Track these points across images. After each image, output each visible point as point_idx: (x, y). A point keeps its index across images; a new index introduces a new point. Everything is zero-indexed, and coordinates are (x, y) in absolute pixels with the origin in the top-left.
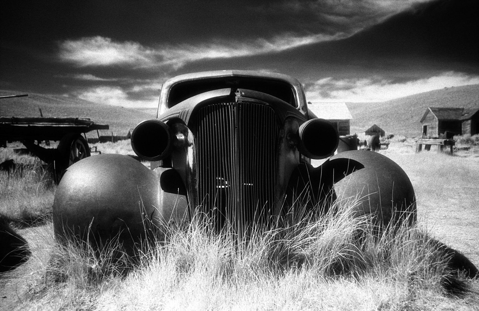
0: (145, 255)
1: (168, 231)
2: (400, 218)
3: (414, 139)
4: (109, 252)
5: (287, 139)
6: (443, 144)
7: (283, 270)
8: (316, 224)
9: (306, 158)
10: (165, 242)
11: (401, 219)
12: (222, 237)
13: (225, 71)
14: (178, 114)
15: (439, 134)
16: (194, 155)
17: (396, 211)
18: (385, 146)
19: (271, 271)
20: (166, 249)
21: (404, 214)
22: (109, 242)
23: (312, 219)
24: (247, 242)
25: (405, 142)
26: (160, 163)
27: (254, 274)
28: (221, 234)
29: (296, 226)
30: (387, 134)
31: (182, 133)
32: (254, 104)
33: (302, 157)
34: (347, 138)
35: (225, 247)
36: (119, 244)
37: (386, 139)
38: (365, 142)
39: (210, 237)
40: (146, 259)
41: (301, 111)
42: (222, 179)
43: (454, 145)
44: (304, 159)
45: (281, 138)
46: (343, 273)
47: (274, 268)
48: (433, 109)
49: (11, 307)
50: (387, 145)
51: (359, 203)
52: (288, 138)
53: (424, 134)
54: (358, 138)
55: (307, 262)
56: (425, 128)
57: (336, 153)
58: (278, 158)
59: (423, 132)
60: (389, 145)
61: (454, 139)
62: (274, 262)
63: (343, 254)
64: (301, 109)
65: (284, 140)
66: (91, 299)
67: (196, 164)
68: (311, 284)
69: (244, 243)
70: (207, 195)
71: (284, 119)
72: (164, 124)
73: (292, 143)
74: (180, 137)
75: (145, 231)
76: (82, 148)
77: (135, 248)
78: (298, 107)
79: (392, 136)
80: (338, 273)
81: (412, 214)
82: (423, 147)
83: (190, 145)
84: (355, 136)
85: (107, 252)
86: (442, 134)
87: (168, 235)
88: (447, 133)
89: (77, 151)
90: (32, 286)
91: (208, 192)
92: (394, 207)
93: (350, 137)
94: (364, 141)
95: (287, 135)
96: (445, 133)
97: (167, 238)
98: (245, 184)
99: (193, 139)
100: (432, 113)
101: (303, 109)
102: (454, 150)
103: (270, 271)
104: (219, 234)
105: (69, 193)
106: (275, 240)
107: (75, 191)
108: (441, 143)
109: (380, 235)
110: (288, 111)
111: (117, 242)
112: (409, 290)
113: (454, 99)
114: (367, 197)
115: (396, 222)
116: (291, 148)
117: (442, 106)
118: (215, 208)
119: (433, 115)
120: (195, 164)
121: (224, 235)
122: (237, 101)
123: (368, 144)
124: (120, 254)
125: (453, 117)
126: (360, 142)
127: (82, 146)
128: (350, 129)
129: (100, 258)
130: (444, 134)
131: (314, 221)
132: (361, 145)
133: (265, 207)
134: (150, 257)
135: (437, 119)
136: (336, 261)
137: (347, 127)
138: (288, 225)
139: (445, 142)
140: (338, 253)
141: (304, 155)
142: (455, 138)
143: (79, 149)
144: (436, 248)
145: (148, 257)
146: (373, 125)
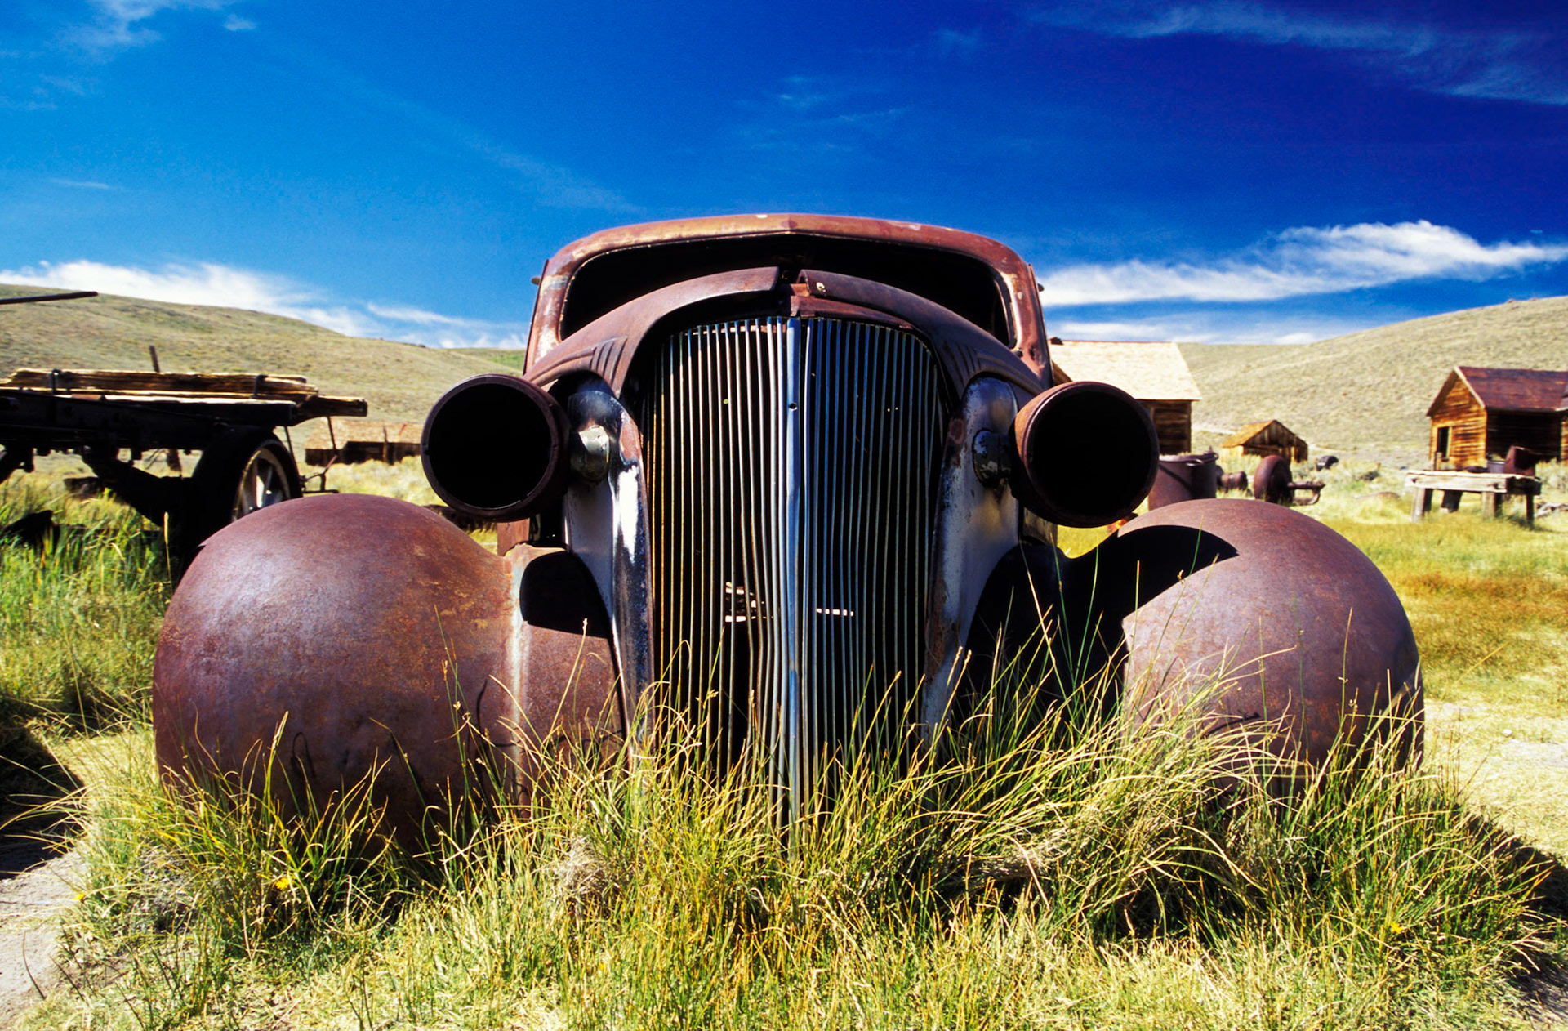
0: (461, 852)
1: (544, 768)
2: (1367, 738)
3: (1405, 472)
4: (336, 836)
5: (974, 451)
6: (1504, 491)
7: (947, 918)
8: (1071, 758)
9: (1041, 520)
10: (533, 807)
11: (1370, 744)
12: (732, 796)
13: (763, 216)
14: (588, 359)
15: (1488, 458)
16: (639, 504)
17: (1354, 715)
18: (1308, 494)
19: (905, 920)
20: (535, 831)
21: (1381, 727)
22: (337, 799)
23: (1057, 740)
24: (821, 818)
25: (1375, 480)
26: (521, 527)
27: (845, 930)
28: (729, 784)
29: (1001, 763)
30: (1316, 452)
31: (600, 422)
32: (858, 325)
33: (1027, 521)
34: (1181, 464)
35: (744, 832)
36: (371, 811)
37: (1311, 469)
38: (1243, 477)
39: (690, 795)
40: (465, 864)
41: (1026, 360)
42: (740, 592)
43: (1539, 493)
44: (1035, 529)
45: (953, 451)
46: (1160, 932)
47: (916, 910)
48: (1472, 374)
49: (8, 1007)
50: (1317, 489)
51: (1225, 685)
52: (980, 450)
53: (1439, 455)
54: (1218, 462)
55: (1035, 892)
56: (1443, 432)
57: (1143, 508)
58: (941, 519)
59: (1434, 448)
60: (1322, 492)
61: (1537, 475)
62: (918, 889)
63: (1161, 863)
64: (1025, 352)
65: (962, 455)
66: (273, 994)
67: (648, 535)
68: (1047, 970)
69: (811, 822)
70: (685, 645)
71: (966, 380)
72: (541, 393)
73: (993, 465)
74: (594, 437)
75: (464, 766)
76: (275, 475)
77: (429, 828)
78: (1016, 349)
79: (1331, 461)
80: (1144, 932)
81: (1409, 727)
82: (1438, 498)
83: (627, 468)
84: (1210, 457)
85: (331, 837)
86: (1497, 458)
87: (542, 783)
88: (1518, 452)
89: (260, 486)
90: (78, 940)
91: (686, 636)
92: (1347, 702)
93: (1193, 459)
94: (1238, 476)
95: (974, 438)
96: (1511, 453)
97: (539, 794)
98: (819, 611)
99: (638, 446)
100: (1467, 384)
101: (1032, 353)
102: (1538, 513)
103: (900, 921)
104: (723, 784)
105: (206, 627)
106: (922, 811)
107: (224, 620)
108: (1496, 486)
109: (1294, 800)
110: (980, 355)
111: (366, 801)
112: (1392, 992)
113: (1538, 341)
114: (1255, 666)
115: (1353, 752)
116: (990, 485)
117: (1499, 365)
118: (710, 694)
119: (1471, 395)
120: (644, 535)
121: (741, 789)
122: (798, 314)
123: (1250, 486)
124: (377, 845)
125: (1533, 400)
126: (1224, 478)
127: (274, 468)
128: (1193, 434)
129: (307, 856)
130: (1503, 456)
131: (1066, 746)
132: (1230, 485)
133: (891, 694)
134: (479, 859)
135: (1483, 406)
136: (1139, 888)
137: (1182, 425)
138: (972, 759)
139: (1511, 483)
140: (1145, 859)
141: (1033, 511)
142: (1542, 470)
143: (264, 480)
144: (1487, 848)
145: (472, 858)
146: (1268, 420)
